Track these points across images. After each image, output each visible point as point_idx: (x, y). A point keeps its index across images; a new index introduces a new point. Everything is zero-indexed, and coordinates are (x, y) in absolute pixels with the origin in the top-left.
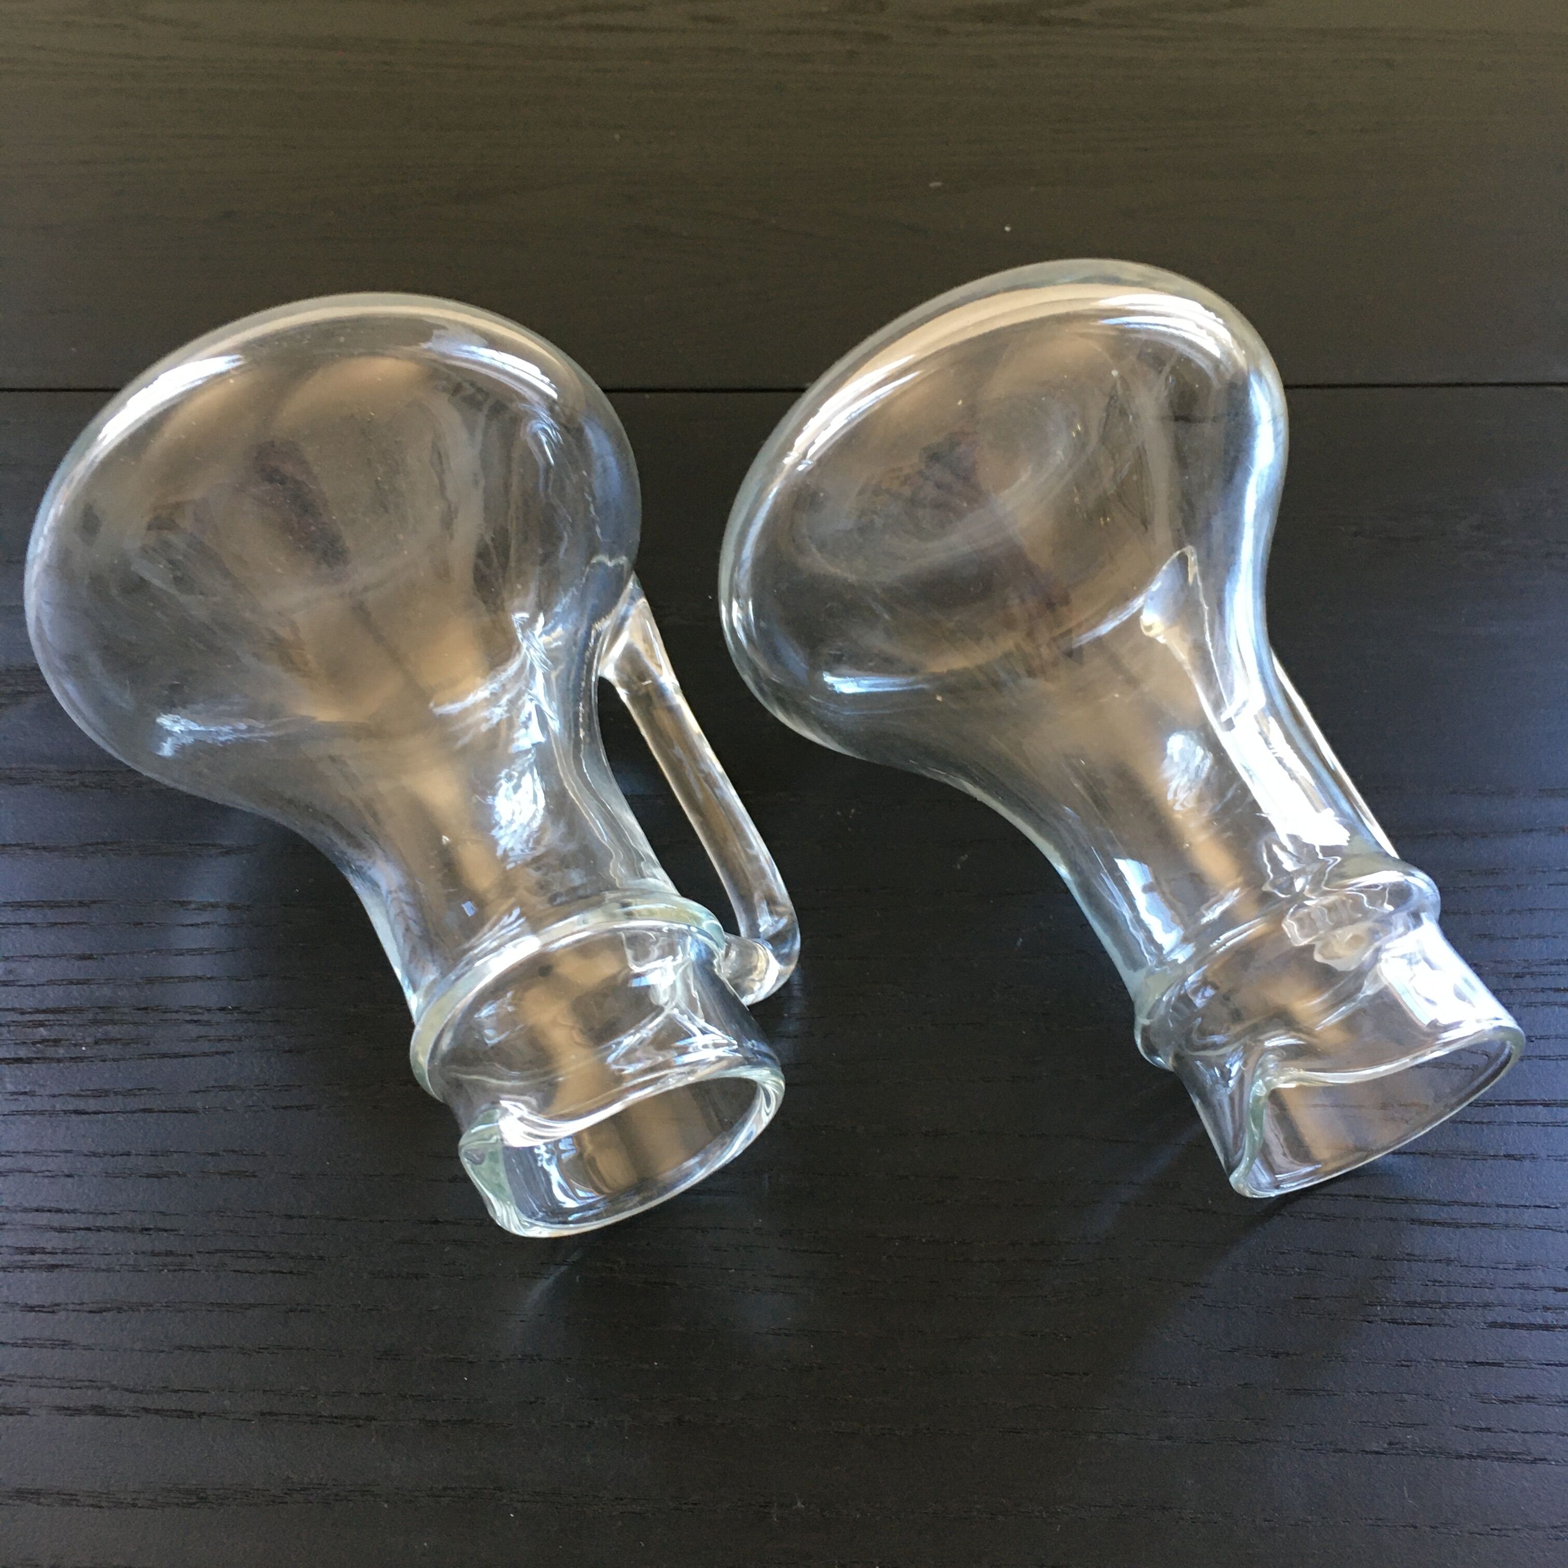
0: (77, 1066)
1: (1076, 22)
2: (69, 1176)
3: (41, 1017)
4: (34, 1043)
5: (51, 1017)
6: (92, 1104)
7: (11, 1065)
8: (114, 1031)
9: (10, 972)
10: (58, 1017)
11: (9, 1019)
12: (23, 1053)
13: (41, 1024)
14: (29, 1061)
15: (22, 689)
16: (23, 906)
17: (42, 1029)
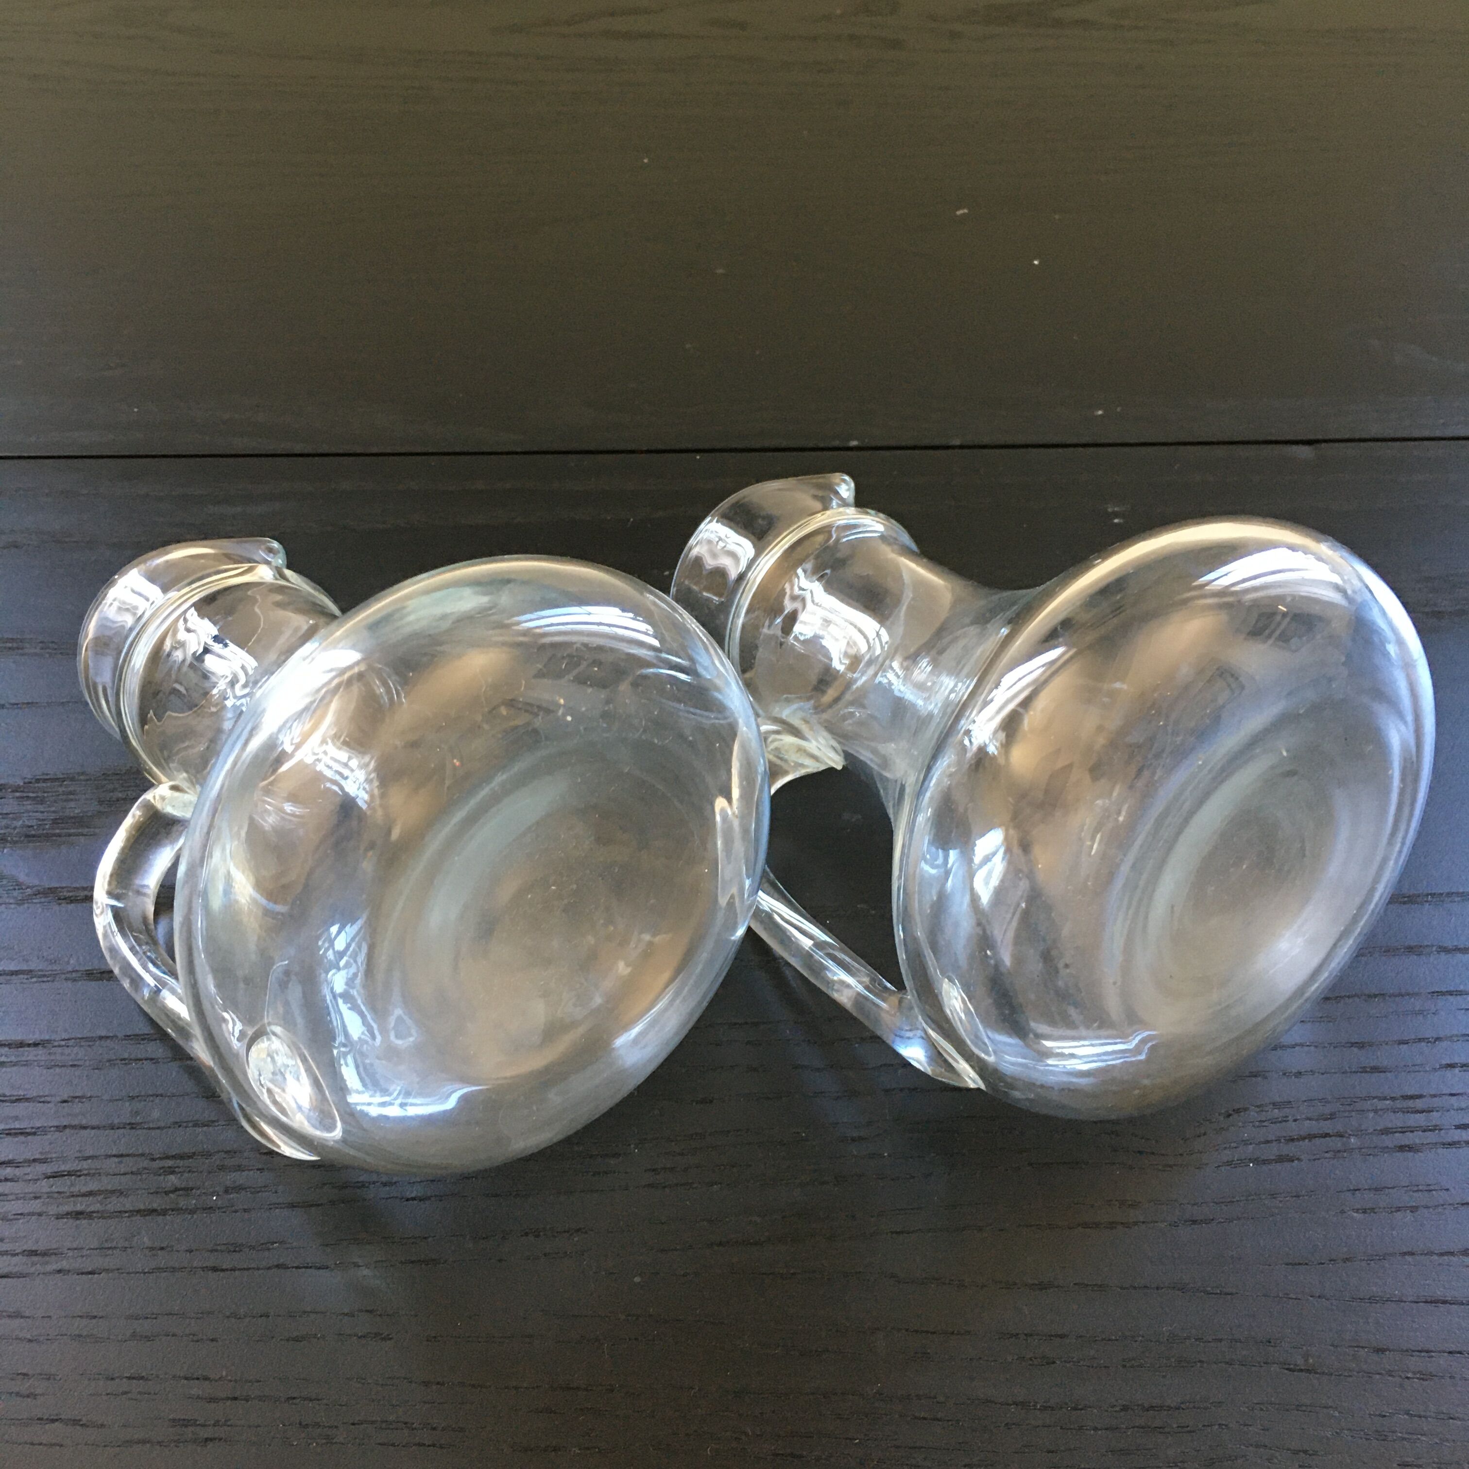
0: (211, 1218)
1: (1084, 23)
2: (212, 1340)
3: (170, 1163)
4: (167, 1193)
5: (181, 1163)
6: (227, 1261)
7: (147, 1218)
8: (240, 1178)
9: (137, 1113)
10: (187, 1162)
11: (141, 1165)
12: (157, 1203)
13: (171, 1171)
14: (164, 1212)
15: (120, 795)
16: (143, 1040)
17: (172, 1177)
